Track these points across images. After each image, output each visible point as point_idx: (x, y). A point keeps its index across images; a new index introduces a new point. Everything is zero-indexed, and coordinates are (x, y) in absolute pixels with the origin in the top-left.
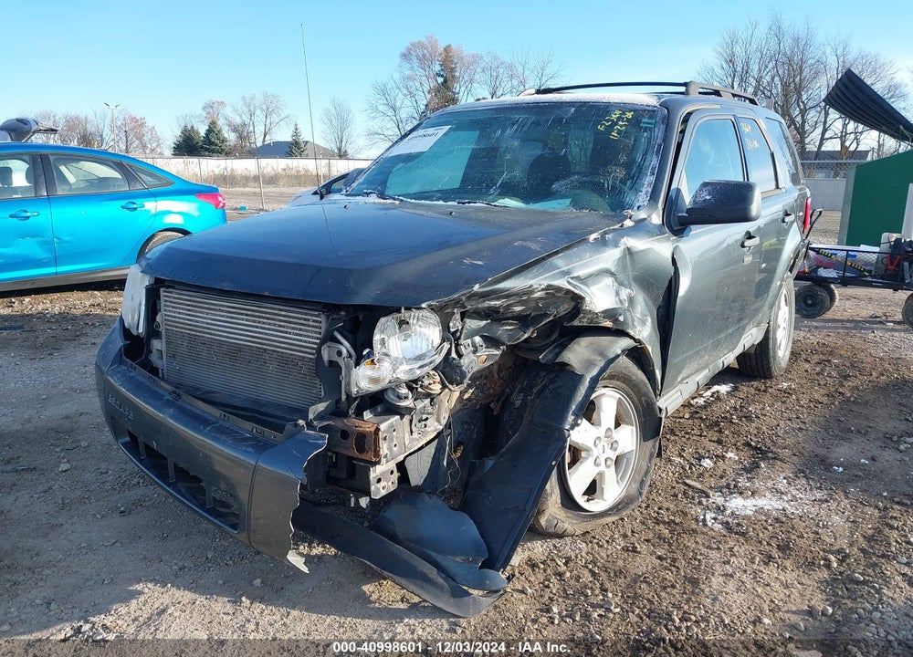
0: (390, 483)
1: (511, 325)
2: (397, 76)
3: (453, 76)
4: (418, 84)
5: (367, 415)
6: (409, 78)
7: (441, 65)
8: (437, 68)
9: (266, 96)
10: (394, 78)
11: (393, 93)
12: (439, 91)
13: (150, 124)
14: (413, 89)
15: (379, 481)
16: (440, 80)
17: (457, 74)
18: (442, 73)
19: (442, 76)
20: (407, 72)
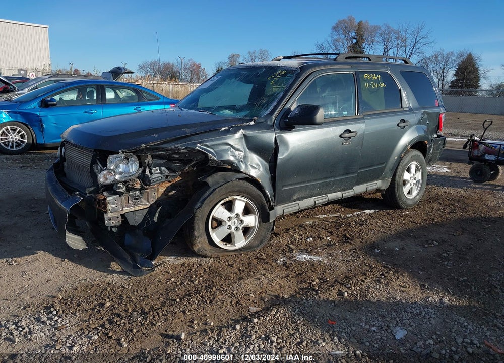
0: (117, 222)
1: (178, 163)
2: (329, 40)
3: (362, 39)
4: (341, 44)
5: (105, 193)
6: (336, 40)
7: (356, 33)
8: (353, 34)
9: (261, 51)
10: (328, 41)
11: (326, 49)
12: (353, 48)
13: (202, 67)
14: (339, 47)
15: (110, 219)
16: (354, 41)
17: (364, 38)
18: (356, 37)
19: (356, 39)
20: (335, 37)
